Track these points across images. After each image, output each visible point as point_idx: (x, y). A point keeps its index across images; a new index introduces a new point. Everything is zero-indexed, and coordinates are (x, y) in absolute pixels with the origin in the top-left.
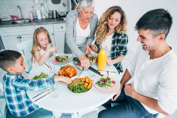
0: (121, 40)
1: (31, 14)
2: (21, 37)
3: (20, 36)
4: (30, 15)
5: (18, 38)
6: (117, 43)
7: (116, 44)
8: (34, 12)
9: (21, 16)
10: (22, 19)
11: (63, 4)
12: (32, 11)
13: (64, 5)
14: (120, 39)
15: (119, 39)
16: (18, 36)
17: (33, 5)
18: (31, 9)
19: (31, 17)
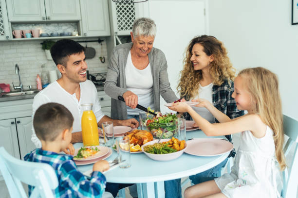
0: (228, 93)
1: (39, 80)
2: (19, 122)
3: (17, 120)
4: (37, 82)
5: (12, 123)
6: (221, 98)
7: (219, 100)
8: (45, 75)
9: (18, 85)
10: (20, 90)
11: (101, 58)
12: (40, 74)
13: (103, 60)
14: (226, 91)
15: (224, 90)
16: (14, 120)
17: (42, 63)
18: (38, 71)
19: (37, 85)
